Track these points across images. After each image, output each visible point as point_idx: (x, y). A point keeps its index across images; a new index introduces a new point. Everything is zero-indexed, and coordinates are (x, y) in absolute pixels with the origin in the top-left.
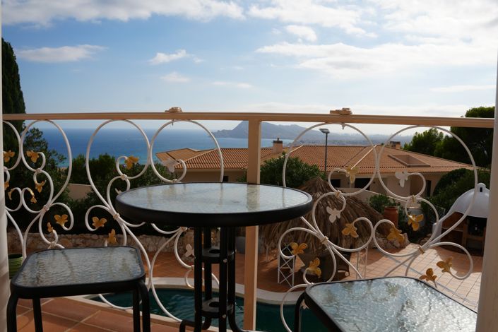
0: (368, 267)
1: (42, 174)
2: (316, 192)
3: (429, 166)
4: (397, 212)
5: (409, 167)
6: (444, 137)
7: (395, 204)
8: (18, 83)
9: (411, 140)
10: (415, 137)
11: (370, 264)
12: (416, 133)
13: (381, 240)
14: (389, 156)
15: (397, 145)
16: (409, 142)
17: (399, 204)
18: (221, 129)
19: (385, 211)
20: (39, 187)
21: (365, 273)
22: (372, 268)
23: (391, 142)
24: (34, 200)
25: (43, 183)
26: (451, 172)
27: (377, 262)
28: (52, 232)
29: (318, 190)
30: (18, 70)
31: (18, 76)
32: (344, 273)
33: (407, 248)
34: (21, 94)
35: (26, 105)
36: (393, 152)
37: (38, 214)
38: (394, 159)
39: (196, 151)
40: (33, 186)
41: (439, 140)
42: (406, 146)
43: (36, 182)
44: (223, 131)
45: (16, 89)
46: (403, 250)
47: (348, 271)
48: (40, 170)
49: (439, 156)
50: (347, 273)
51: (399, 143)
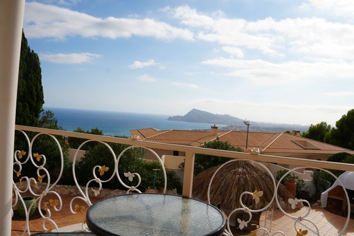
0: (273, 222)
1: (43, 170)
2: (239, 168)
3: (320, 149)
4: (296, 183)
5: (306, 149)
6: (331, 129)
7: (294, 177)
8: (40, 80)
9: (308, 129)
10: (311, 127)
11: (275, 220)
12: (312, 125)
13: (283, 203)
14: (291, 141)
15: (298, 133)
16: (306, 131)
17: (297, 178)
18: (176, 115)
19: (287, 182)
20: (40, 179)
21: (271, 227)
22: (276, 223)
23: (293, 131)
24: (37, 187)
25: (43, 176)
26: (335, 154)
27: (279, 219)
28: (47, 210)
29: (240, 166)
30: (41, 71)
31: (41, 75)
32: (256, 226)
33: (302, 209)
34: (42, 88)
35: (44, 95)
36: (294, 138)
37: (39, 197)
38: (295, 143)
39: (158, 130)
40: (36, 178)
41: (327, 130)
42: (304, 133)
43: (39, 175)
44: (178, 116)
45: (39, 84)
46: (299, 211)
47: (259, 225)
48: (42, 167)
49: (328, 142)
50: (258, 226)
51: (299, 132)
